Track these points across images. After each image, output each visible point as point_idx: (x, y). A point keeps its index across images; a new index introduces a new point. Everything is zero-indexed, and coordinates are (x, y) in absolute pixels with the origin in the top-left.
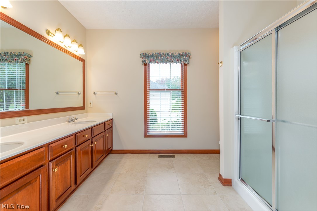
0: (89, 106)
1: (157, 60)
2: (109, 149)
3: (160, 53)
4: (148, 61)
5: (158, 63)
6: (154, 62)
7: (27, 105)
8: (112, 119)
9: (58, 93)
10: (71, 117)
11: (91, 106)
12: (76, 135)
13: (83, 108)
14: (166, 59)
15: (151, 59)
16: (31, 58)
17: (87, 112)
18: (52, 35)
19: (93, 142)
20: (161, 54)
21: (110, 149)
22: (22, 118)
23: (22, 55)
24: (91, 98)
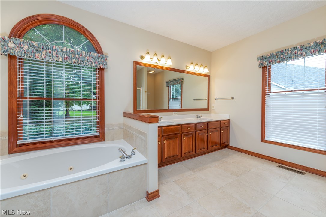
0: (212, 108)
1: (279, 60)
2: (224, 143)
3: (282, 51)
4: (266, 63)
5: (279, 62)
6: (274, 63)
7: (181, 107)
8: (229, 120)
9: (195, 100)
10: (199, 115)
11: (214, 108)
12: (196, 124)
13: (208, 109)
14: (292, 55)
15: (270, 60)
16: (184, 80)
17: (211, 113)
18: (189, 68)
19: (208, 132)
20: (284, 51)
21: (226, 144)
22: (176, 113)
23: (180, 79)
24: (213, 103)
